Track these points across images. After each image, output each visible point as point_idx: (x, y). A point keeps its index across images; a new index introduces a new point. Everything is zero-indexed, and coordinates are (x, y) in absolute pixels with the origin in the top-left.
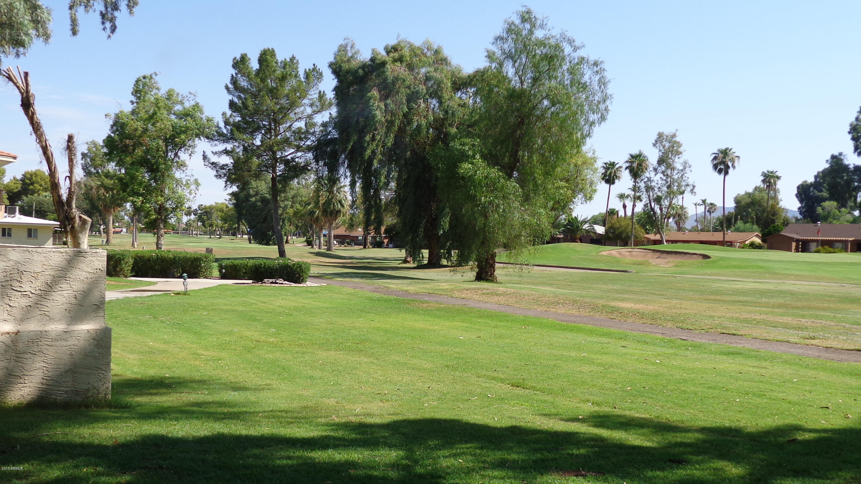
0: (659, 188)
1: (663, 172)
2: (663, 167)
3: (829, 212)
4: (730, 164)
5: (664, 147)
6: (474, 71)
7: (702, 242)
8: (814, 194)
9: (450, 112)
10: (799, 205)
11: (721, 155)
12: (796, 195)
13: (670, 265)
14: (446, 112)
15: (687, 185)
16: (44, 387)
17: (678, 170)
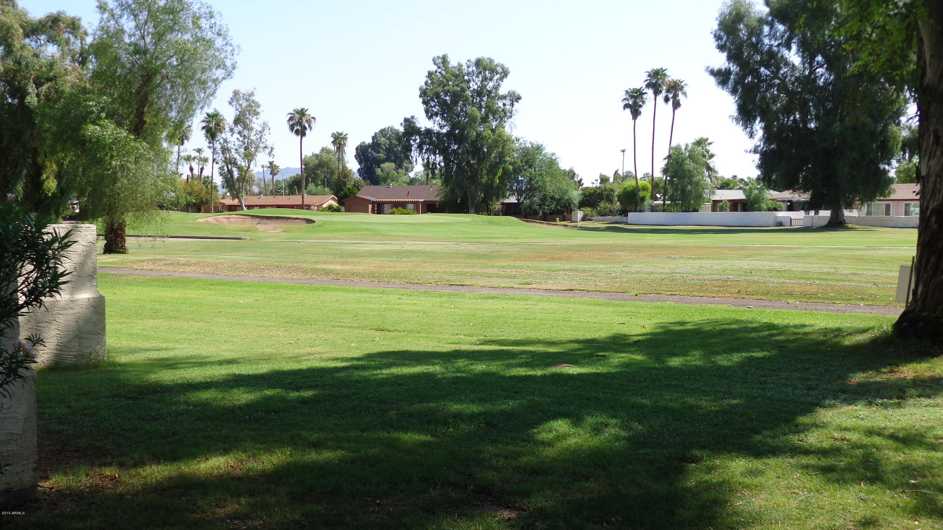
0: (236, 150)
1: (240, 133)
2: (240, 127)
3: (388, 174)
4: (307, 125)
5: (240, 105)
6: (46, 15)
7: (279, 206)
8: (372, 155)
9: (24, 63)
10: (359, 167)
11: (297, 116)
12: (355, 156)
13: (279, 230)
14: (19, 63)
15: (266, 147)
16: (58, 352)
17: (257, 131)
